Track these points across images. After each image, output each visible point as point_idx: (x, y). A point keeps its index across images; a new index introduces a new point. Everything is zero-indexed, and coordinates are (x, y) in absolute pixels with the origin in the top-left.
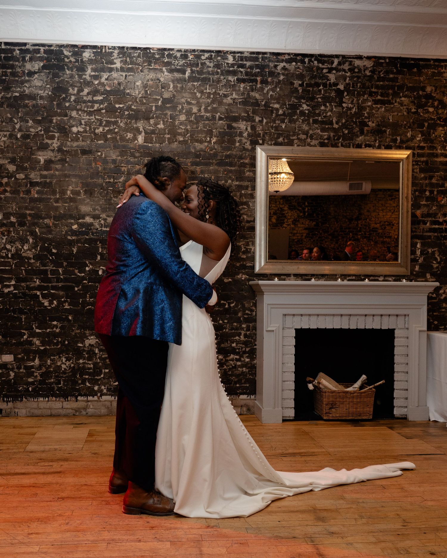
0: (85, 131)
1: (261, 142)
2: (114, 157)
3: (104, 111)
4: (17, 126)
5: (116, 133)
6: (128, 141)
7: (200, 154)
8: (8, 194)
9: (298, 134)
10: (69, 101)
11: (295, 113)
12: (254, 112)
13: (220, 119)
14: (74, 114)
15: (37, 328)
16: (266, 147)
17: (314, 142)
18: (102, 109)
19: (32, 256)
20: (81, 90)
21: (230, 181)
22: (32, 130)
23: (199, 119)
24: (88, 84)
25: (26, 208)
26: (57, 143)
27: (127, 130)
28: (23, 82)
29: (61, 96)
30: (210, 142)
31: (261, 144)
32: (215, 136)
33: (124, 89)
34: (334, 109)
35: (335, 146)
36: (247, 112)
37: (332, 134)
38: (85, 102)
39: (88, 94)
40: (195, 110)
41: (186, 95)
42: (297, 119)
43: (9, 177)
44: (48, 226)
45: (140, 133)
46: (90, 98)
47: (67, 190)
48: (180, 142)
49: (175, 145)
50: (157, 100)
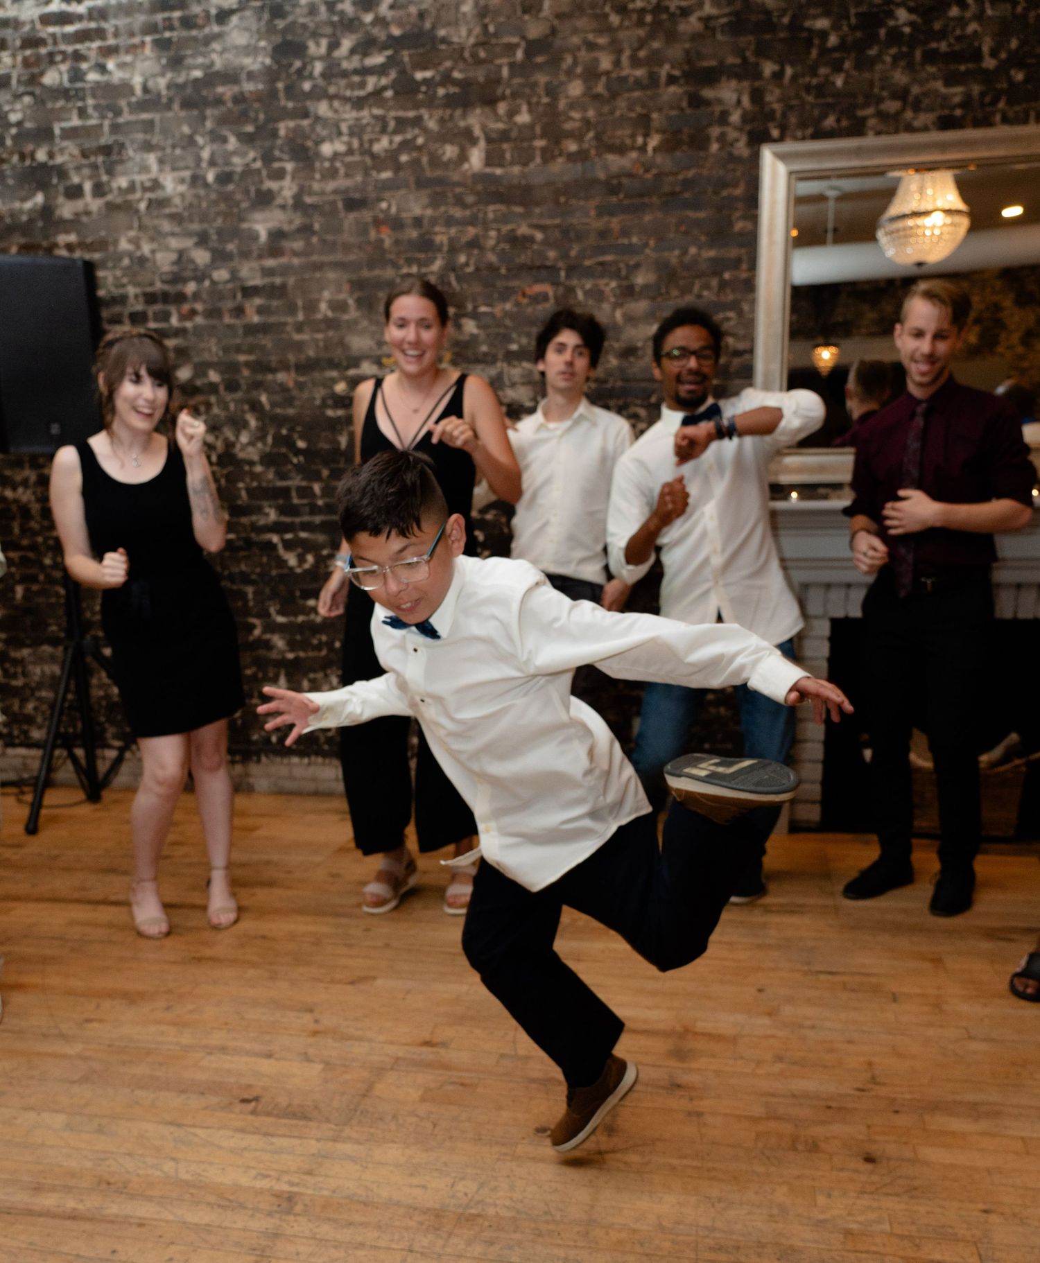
0: (350, 152)
1: (775, 133)
2: (417, 211)
3: (389, 94)
4: (205, 154)
5: (419, 149)
6: (446, 165)
7: (620, 184)
8: (199, 320)
9: (880, 100)
10: (311, 77)
11: (872, 39)
12: (763, 51)
13: (672, 80)
14: (323, 108)
15: (280, 613)
16: (789, 146)
17: (924, 118)
18: (384, 88)
19: (256, 458)
20: (334, 45)
21: (693, 250)
22: (236, 160)
23: (618, 86)
24: (350, 25)
25: (238, 349)
26: (290, 189)
27: (445, 136)
28: (208, 41)
29: (290, 65)
30: (643, 149)
31: (775, 141)
32: (657, 131)
33: (434, 27)
34: (989, 12)
35: (985, 122)
36: (741, 53)
37: (976, 89)
38: (345, 74)
39: (353, 51)
40: (605, 63)
41: (582, 22)
42: (879, 58)
43: (199, 279)
44: (284, 388)
45: (474, 141)
46: (355, 63)
47: (318, 301)
48: (571, 157)
49: (558, 165)
50: (511, 48)
